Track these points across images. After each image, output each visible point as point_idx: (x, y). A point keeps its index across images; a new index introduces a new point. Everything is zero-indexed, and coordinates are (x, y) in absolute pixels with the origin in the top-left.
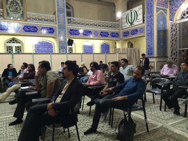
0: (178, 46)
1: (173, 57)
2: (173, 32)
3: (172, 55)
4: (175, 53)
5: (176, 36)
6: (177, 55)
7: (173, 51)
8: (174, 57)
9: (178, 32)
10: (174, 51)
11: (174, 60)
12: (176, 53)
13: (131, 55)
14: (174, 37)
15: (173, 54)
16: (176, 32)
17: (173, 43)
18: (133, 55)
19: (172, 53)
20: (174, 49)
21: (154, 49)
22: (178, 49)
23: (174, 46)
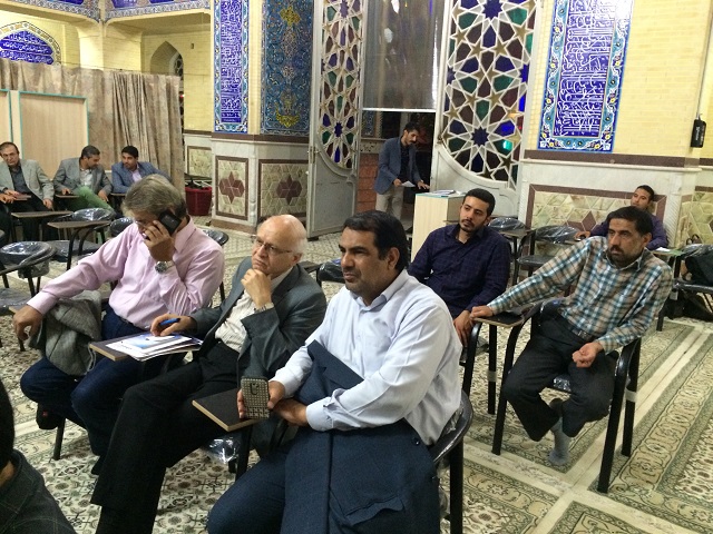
0: (359, 93)
1: (331, 146)
2: (337, 17)
3: (326, 136)
4: (344, 124)
5: (351, 41)
6: (350, 137)
7: (332, 112)
8: (337, 142)
9: (363, 24)
10: (339, 117)
11: (337, 159)
12: (350, 124)
13: (126, 113)
14: (343, 43)
15: (331, 129)
16: (356, 20)
17: (333, 75)
18: (133, 113)
19: (326, 122)
20: (340, 106)
21: (246, 95)
22: (360, 108)
23: (341, 89)
